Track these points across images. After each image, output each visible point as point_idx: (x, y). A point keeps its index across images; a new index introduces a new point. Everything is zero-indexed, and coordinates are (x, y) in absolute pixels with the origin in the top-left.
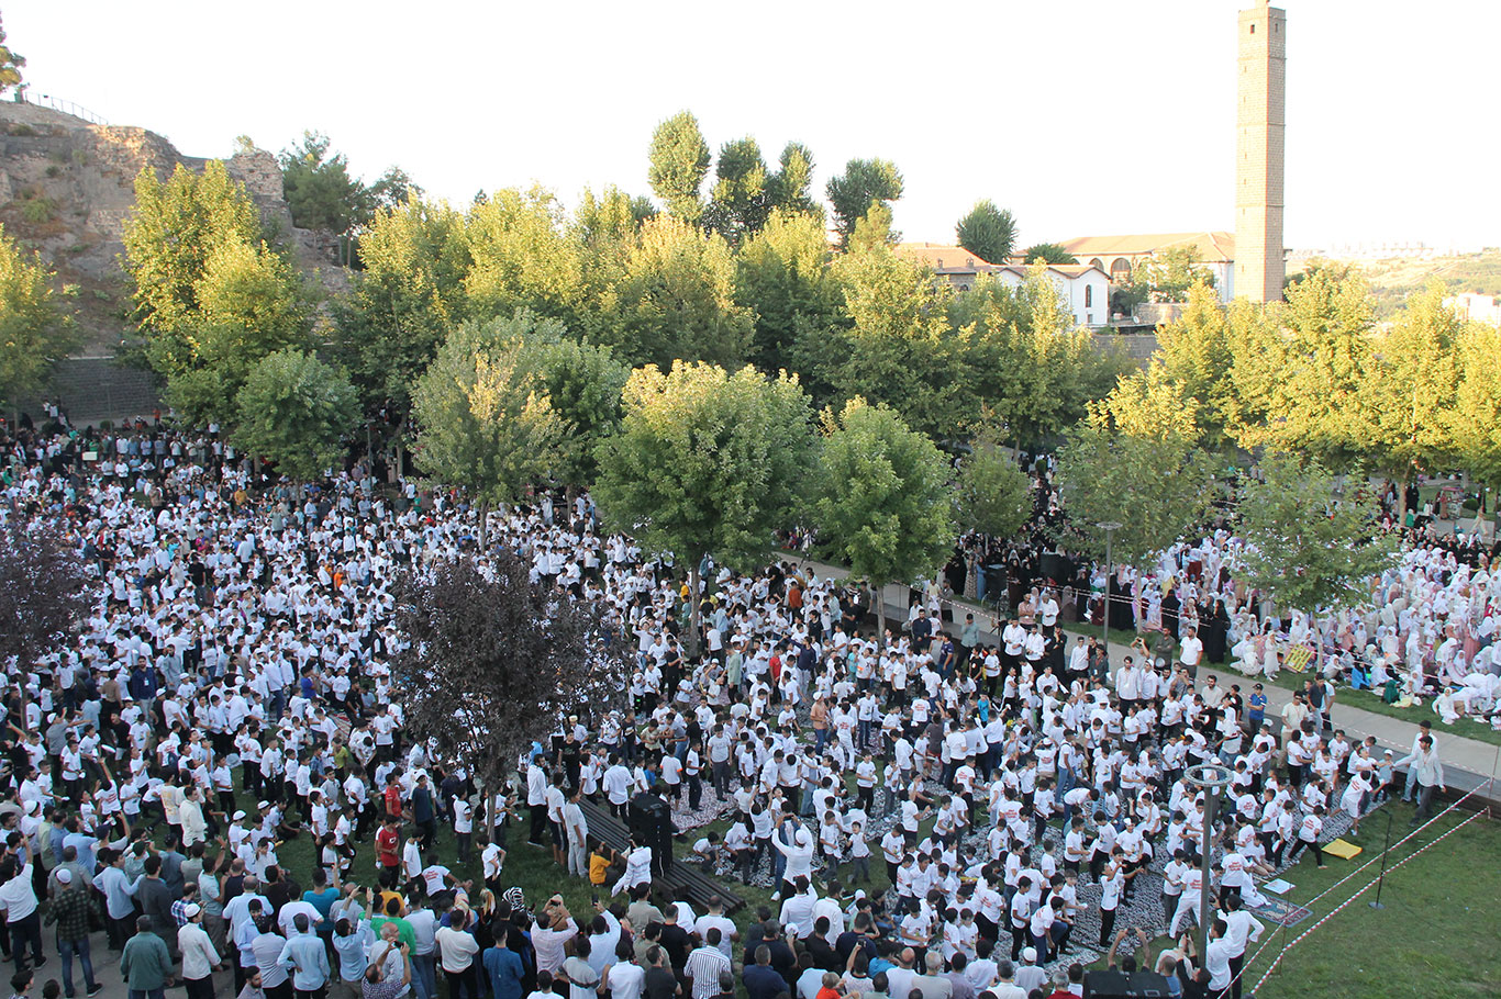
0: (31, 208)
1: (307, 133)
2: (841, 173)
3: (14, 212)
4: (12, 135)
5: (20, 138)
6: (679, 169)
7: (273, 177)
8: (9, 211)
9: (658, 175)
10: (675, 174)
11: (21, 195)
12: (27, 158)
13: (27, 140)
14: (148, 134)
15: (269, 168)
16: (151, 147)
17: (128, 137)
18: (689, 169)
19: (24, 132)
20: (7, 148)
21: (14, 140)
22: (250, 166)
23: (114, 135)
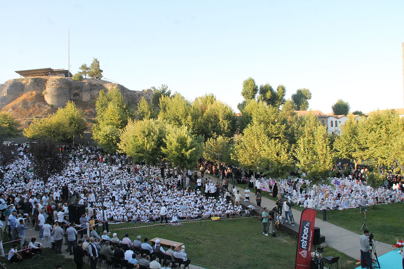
0: (93, 101)
1: (162, 85)
2: (295, 93)
3: (90, 102)
4: (92, 86)
5: (93, 87)
6: (248, 92)
7: (151, 95)
8: (89, 102)
9: (243, 94)
10: (247, 93)
11: (92, 99)
12: (94, 91)
13: (95, 87)
14: (118, 85)
15: (150, 93)
16: (119, 88)
17: (114, 85)
18: (251, 92)
19: (95, 85)
20: (91, 89)
21: (92, 87)
22: (146, 93)
23: (111, 85)
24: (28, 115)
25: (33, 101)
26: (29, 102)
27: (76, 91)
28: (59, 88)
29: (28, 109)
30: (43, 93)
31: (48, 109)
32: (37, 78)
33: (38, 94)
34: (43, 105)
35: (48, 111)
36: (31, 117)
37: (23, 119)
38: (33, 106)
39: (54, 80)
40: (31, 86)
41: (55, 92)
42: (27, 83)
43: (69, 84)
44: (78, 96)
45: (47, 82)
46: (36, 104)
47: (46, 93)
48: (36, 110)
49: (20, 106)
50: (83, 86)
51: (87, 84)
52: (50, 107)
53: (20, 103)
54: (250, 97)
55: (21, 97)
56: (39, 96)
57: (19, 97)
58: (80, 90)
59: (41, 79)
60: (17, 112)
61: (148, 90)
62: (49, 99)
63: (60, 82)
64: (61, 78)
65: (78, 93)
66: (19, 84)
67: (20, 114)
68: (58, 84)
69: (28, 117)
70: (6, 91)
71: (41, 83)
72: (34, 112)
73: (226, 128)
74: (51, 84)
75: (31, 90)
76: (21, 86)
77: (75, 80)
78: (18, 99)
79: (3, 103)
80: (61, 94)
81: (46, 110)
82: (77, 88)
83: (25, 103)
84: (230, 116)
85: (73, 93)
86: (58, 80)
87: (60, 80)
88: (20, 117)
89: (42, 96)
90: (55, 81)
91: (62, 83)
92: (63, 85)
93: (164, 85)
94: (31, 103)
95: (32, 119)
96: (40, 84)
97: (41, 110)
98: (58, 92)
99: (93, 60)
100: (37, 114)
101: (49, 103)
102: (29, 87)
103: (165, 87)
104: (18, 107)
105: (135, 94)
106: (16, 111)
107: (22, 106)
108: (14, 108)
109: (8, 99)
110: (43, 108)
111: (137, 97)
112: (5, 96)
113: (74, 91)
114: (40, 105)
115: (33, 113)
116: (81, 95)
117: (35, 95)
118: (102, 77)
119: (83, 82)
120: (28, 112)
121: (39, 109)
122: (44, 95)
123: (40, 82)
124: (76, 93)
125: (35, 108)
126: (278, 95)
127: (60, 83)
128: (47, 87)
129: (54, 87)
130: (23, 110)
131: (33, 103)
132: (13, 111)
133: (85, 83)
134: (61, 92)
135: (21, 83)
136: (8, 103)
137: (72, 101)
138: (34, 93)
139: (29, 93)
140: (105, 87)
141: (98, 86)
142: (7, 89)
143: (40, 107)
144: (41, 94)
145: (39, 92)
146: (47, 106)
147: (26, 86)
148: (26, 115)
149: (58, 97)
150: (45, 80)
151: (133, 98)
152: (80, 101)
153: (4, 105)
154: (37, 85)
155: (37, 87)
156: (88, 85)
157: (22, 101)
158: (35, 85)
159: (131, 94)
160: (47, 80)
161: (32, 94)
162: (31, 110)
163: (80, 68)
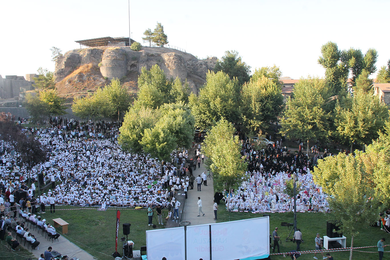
12: (152, 61)
13: (152, 57)
15: (215, 61)
17: (171, 56)
19: (152, 55)
20: (147, 59)
21: (149, 57)
22: (211, 61)
23: (168, 56)
24: (82, 89)
25: (89, 74)
26: (84, 75)
27: (133, 62)
28: (114, 59)
29: (83, 82)
30: (99, 65)
31: (102, 82)
32: (94, 49)
33: (94, 67)
34: (98, 78)
35: (102, 85)
36: (85, 91)
37: (78, 93)
38: (89, 80)
39: (109, 51)
40: (87, 57)
41: (110, 64)
42: (84, 54)
43: (125, 55)
44: (135, 67)
45: (103, 53)
46: (91, 77)
47: (102, 65)
48: (90, 83)
49: (76, 80)
50: (140, 57)
51: (143, 54)
52: (105, 80)
53: (76, 76)
54: (328, 65)
55: (78, 70)
56: (95, 69)
57: (77, 69)
58: (137, 61)
59: (98, 49)
60: (73, 86)
61: (213, 58)
62: (104, 72)
63: (115, 53)
64: (117, 49)
65: (135, 64)
66: (77, 56)
67: (76, 87)
68: (112, 56)
69: (83, 91)
70: (64, 64)
71: (98, 54)
72: (88, 85)
73: (257, 111)
74: (107, 56)
75: (88, 62)
76: (79, 58)
77: (133, 50)
78: (75, 72)
79: (61, 76)
80: (116, 66)
81: (100, 83)
82: (135, 59)
83: (80, 75)
84: (272, 96)
85: (130, 64)
86: (113, 51)
87: (117, 51)
88: (75, 90)
89: (98, 68)
90: (110, 53)
91: (117, 54)
92: (118, 57)
93: (233, 51)
94: (87, 76)
95: (86, 93)
96: (96, 55)
97: (96, 83)
98: (113, 64)
99: (157, 25)
100: (91, 88)
101: (104, 76)
102: (85, 59)
103: (235, 53)
104: (74, 81)
105: (197, 63)
106: (72, 84)
107: (78, 79)
108: (70, 82)
109: (66, 71)
110: (97, 81)
111: (199, 67)
112: (63, 68)
113: (130, 62)
114: (96, 78)
115: (87, 87)
116: (138, 66)
117: (91, 67)
118: (167, 43)
119: (141, 52)
120: (82, 86)
121: (94, 82)
122: (100, 67)
123: (96, 54)
124: (133, 64)
125: (90, 81)
126: (364, 62)
127: (115, 55)
128: (103, 58)
129: (109, 59)
130: (78, 84)
131: (88, 76)
132: (69, 85)
133: (142, 53)
134: (116, 64)
135: (78, 55)
136: (66, 76)
137: (117, 78)
138: (90, 65)
139: (86, 65)
140: (162, 58)
141: (155, 56)
142: (65, 62)
143: (94, 80)
144: (97, 66)
145: (95, 64)
146: (102, 79)
147: (83, 58)
148: (81, 89)
149: (113, 70)
150: (102, 51)
151: (194, 68)
152: (137, 73)
153: (63, 77)
154: (94, 56)
155: (94, 59)
156: (145, 55)
157: (78, 74)
158: (91, 56)
159: (193, 63)
160: (103, 51)
161: (88, 67)
162: (86, 84)
163: (144, 34)
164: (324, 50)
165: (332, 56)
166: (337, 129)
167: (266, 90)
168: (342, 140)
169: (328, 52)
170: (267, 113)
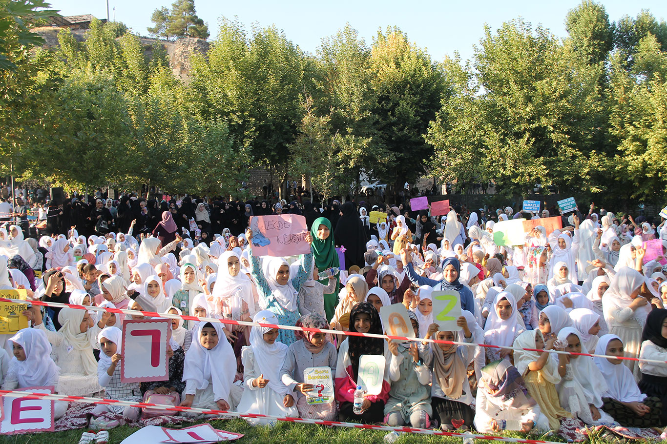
23: (182, 44)
54: (584, 59)
164: (575, 21)
165: (593, 33)
166: (619, 148)
167: (398, 65)
168: (637, 184)
169: (582, 24)
170: (402, 130)
